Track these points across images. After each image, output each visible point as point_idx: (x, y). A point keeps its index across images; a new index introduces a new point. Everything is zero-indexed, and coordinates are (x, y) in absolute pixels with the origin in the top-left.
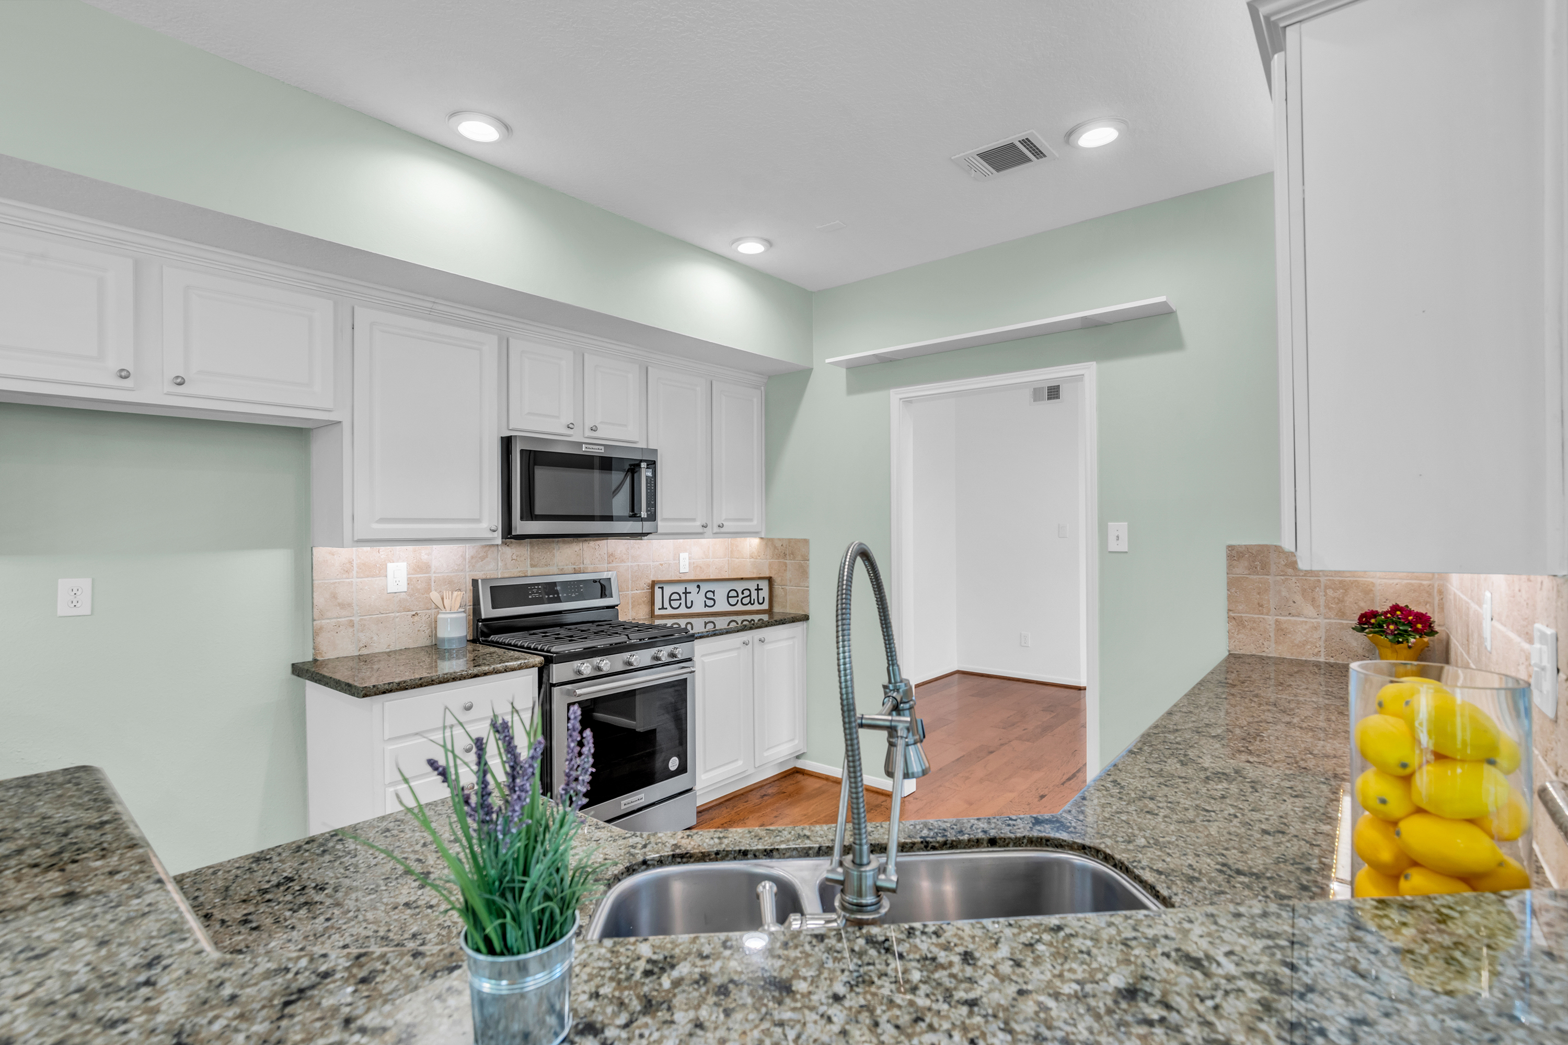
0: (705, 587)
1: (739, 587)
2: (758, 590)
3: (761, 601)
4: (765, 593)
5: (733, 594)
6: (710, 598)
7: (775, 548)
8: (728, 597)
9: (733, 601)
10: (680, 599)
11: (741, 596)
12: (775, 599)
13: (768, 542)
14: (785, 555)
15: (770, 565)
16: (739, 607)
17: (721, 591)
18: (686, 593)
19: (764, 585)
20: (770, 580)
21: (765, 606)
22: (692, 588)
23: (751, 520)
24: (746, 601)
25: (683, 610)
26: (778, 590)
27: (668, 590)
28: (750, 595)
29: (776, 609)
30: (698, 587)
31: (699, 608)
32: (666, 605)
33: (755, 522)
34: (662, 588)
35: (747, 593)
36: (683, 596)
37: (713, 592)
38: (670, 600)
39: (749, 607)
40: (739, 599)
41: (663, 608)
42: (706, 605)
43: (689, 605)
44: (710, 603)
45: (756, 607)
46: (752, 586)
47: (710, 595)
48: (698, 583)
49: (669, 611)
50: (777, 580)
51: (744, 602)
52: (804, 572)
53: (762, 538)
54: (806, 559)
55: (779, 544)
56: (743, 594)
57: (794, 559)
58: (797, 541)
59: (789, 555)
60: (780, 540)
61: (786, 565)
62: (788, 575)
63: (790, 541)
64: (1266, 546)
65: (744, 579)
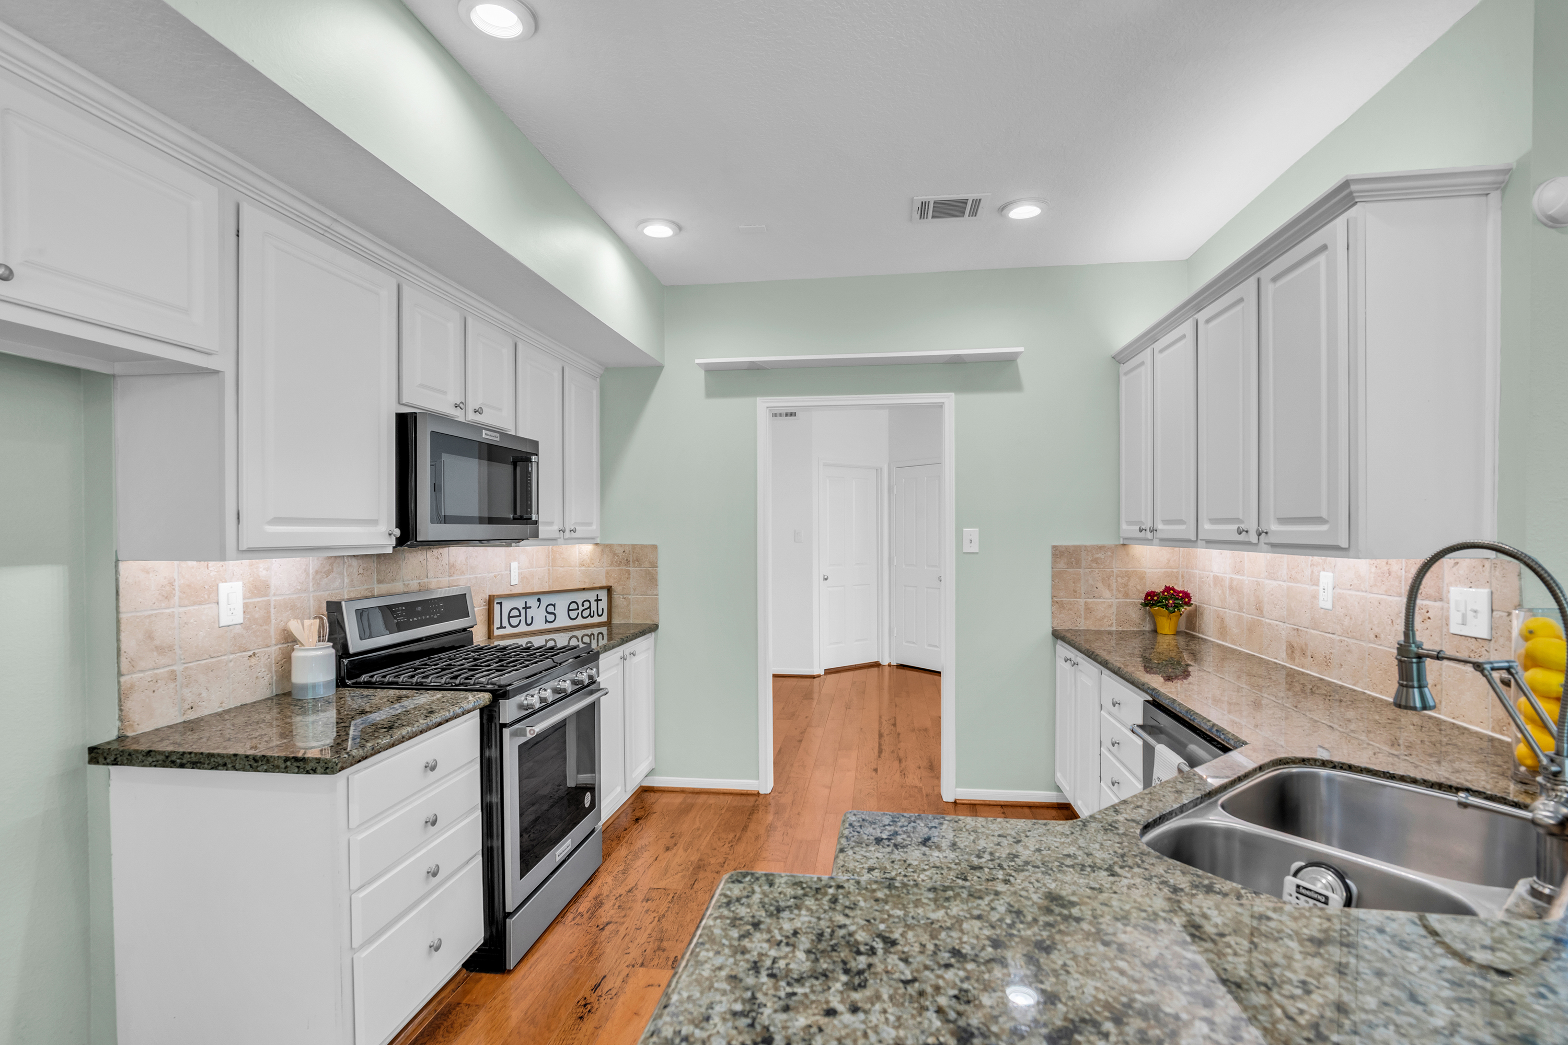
0: (546, 600)
1: (580, 598)
2: (597, 600)
3: (600, 613)
4: (603, 604)
5: (574, 606)
6: (551, 612)
7: (615, 554)
8: (569, 610)
9: (573, 614)
10: (520, 616)
11: (581, 608)
12: (614, 610)
13: (605, 548)
14: (628, 561)
15: (607, 573)
16: (580, 621)
17: (562, 603)
18: (526, 608)
19: (603, 595)
20: (609, 590)
21: (604, 618)
22: (532, 602)
23: (590, 524)
24: (586, 613)
25: (523, 628)
26: (618, 599)
27: (507, 605)
28: (590, 607)
29: (615, 621)
30: (539, 600)
31: (539, 625)
32: (505, 623)
33: (594, 527)
34: (500, 604)
35: (587, 605)
36: (523, 612)
37: (554, 606)
38: (509, 617)
39: (589, 621)
40: (580, 611)
41: (501, 627)
42: (547, 621)
43: (529, 622)
44: (551, 618)
45: (596, 619)
46: (592, 596)
47: (551, 609)
48: (539, 596)
49: (509, 630)
50: (617, 588)
51: (585, 615)
52: (652, 579)
53: (597, 544)
54: (654, 565)
55: (619, 551)
56: (583, 605)
57: (640, 565)
58: (643, 547)
59: (634, 562)
60: (621, 545)
61: (629, 572)
62: (632, 583)
63: (634, 547)
64: (1079, 546)
65: (584, 589)
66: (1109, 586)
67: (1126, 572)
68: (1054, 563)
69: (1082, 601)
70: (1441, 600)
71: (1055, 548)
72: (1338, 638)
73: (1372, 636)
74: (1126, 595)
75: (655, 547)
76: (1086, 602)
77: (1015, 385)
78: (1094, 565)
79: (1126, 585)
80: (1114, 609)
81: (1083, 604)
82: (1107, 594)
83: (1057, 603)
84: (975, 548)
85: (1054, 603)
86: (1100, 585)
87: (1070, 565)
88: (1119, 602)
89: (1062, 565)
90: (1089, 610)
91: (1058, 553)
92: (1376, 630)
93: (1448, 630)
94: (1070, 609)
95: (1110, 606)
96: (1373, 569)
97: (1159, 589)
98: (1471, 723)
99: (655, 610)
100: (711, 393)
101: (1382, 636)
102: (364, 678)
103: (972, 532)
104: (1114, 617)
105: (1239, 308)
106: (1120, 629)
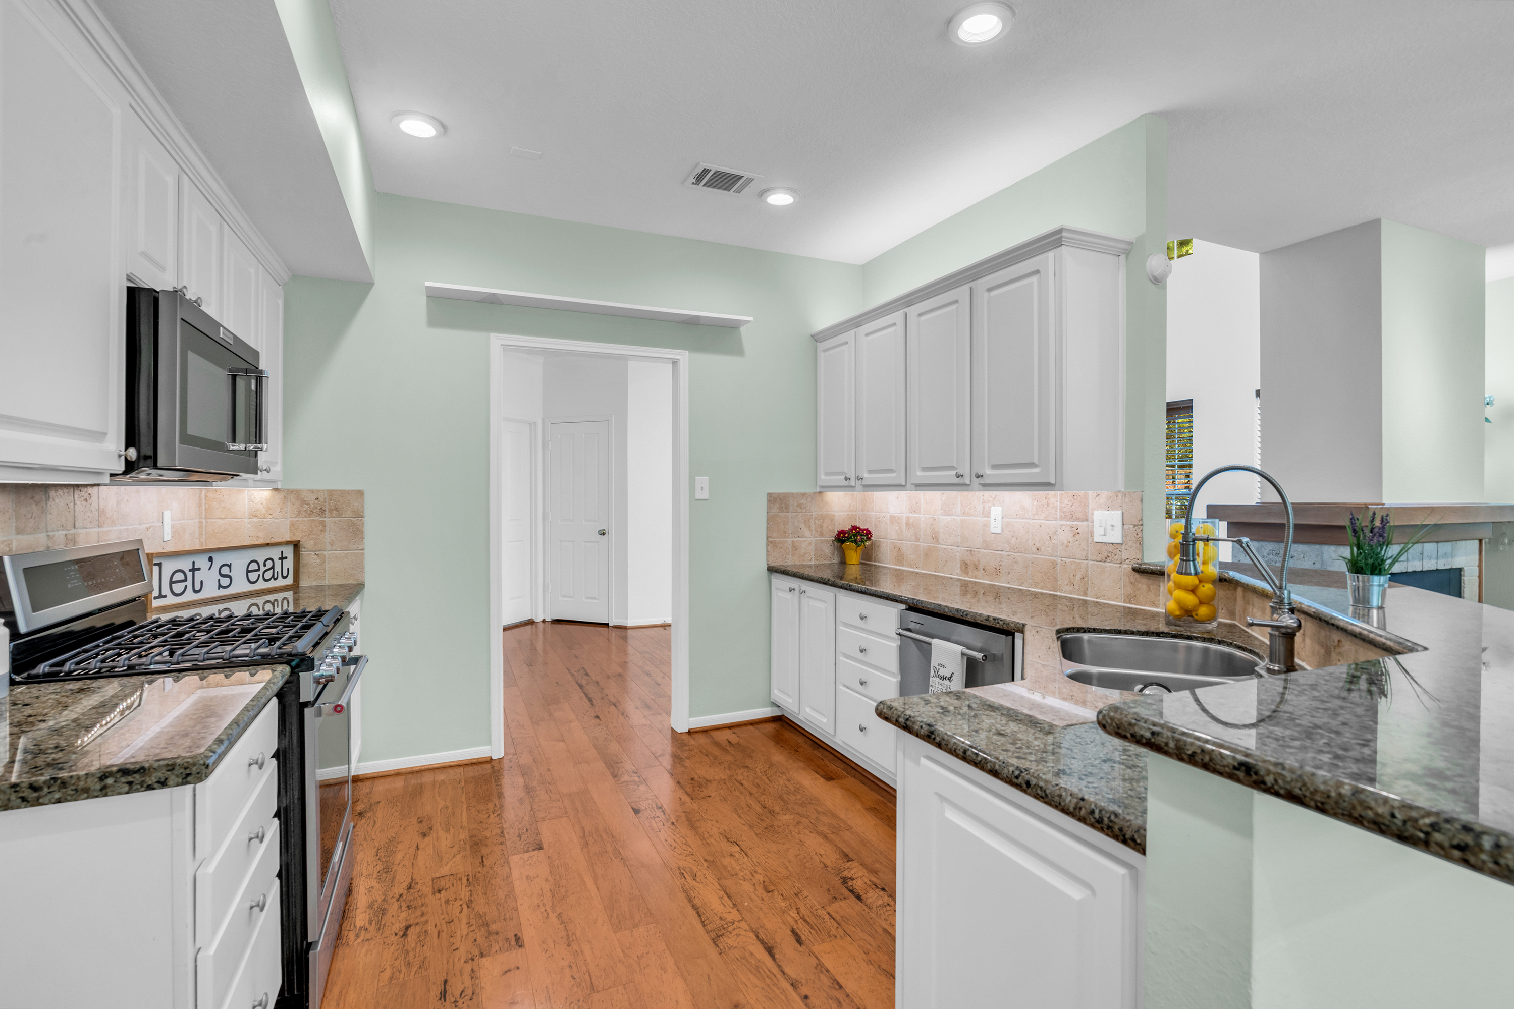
0: (219, 560)
1: (261, 555)
2: (282, 558)
3: (285, 574)
4: (289, 563)
5: (254, 566)
6: (225, 574)
7: (303, 502)
8: (248, 571)
9: (253, 576)
10: (185, 580)
11: (263, 569)
12: (301, 570)
13: (290, 495)
14: (322, 511)
15: (292, 525)
16: (261, 585)
17: (240, 562)
18: (194, 570)
19: (289, 552)
20: (296, 545)
21: (290, 581)
22: (202, 562)
23: (277, 464)
24: (268, 575)
25: (190, 596)
26: (308, 557)
27: (169, 567)
28: (273, 567)
29: (304, 583)
30: (211, 559)
31: (211, 591)
32: (166, 590)
34: (160, 565)
35: (269, 564)
36: (189, 575)
37: (229, 566)
38: (171, 582)
39: (272, 584)
40: (261, 572)
41: (161, 596)
42: (220, 586)
43: (197, 588)
44: (225, 582)
45: (280, 582)
46: (275, 553)
47: (225, 570)
48: (210, 553)
49: (171, 600)
50: (307, 544)
51: (267, 577)
52: (356, 531)
53: (276, 490)
54: (359, 515)
55: (311, 498)
56: (265, 565)
57: (340, 515)
58: (343, 493)
59: (331, 511)
60: (312, 491)
61: (323, 524)
62: (328, 537)
63: (331, 493)
64: (788, 494)
65: (268, 545)
66: (809, 527)
67: (822, 515)
68: (769, 508)
69: (790, 540)
70: (1087, 520)
71: (769, 495)
72: (1007, 554)
73: (1034, 550)
74: (822, 535)
75: (360, 493)
76: (793, 541)
77: (737, 350)
78: (799, 509)
79: (821, 526)
80: (813, 546)
81: (790, 543)
82: (807, 533)
83: (770, 542)
84: (705, 495)
85: (769, 543)
86: (802, 526)
87: (781, 509)
88: (816, 540)
89: (775, 510)
90: (795, 548)
91: (772, 499)
92: (1038, 545)
93: (1093, 540)
94: (781, 548)
95: (810, 544)
96: (1035, 503)
97: (847, 528)
98: (1109, 599)
99: (360, 566)
100: (434, 321)
101: (1043, 549)
102: (43, 668)
103: (702, 481)
104: (813, 553)
105: (954, 307)
106: (817, 562)
